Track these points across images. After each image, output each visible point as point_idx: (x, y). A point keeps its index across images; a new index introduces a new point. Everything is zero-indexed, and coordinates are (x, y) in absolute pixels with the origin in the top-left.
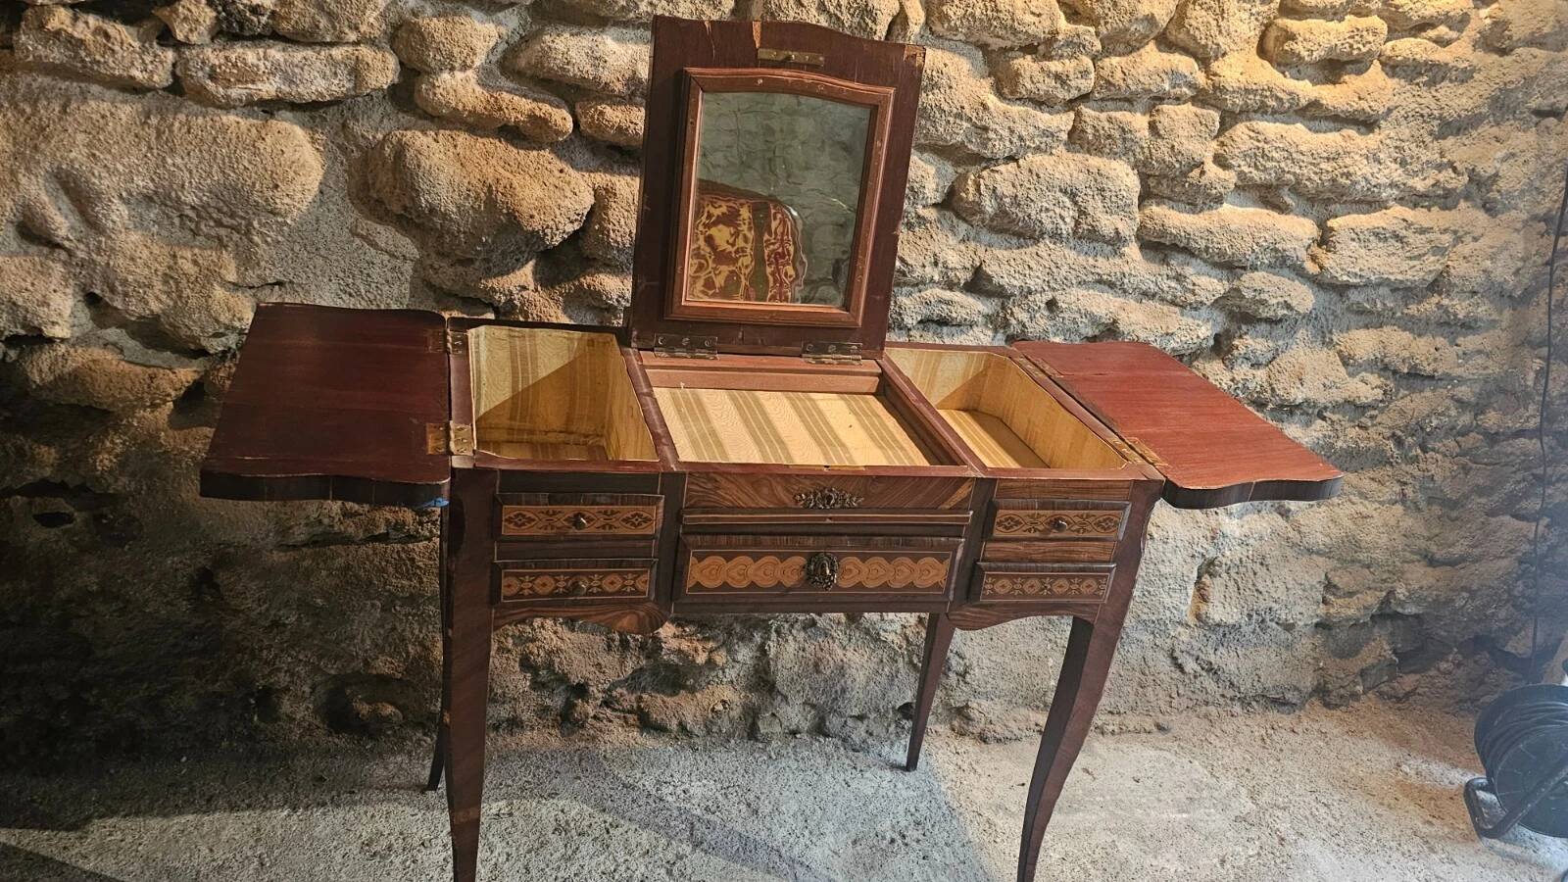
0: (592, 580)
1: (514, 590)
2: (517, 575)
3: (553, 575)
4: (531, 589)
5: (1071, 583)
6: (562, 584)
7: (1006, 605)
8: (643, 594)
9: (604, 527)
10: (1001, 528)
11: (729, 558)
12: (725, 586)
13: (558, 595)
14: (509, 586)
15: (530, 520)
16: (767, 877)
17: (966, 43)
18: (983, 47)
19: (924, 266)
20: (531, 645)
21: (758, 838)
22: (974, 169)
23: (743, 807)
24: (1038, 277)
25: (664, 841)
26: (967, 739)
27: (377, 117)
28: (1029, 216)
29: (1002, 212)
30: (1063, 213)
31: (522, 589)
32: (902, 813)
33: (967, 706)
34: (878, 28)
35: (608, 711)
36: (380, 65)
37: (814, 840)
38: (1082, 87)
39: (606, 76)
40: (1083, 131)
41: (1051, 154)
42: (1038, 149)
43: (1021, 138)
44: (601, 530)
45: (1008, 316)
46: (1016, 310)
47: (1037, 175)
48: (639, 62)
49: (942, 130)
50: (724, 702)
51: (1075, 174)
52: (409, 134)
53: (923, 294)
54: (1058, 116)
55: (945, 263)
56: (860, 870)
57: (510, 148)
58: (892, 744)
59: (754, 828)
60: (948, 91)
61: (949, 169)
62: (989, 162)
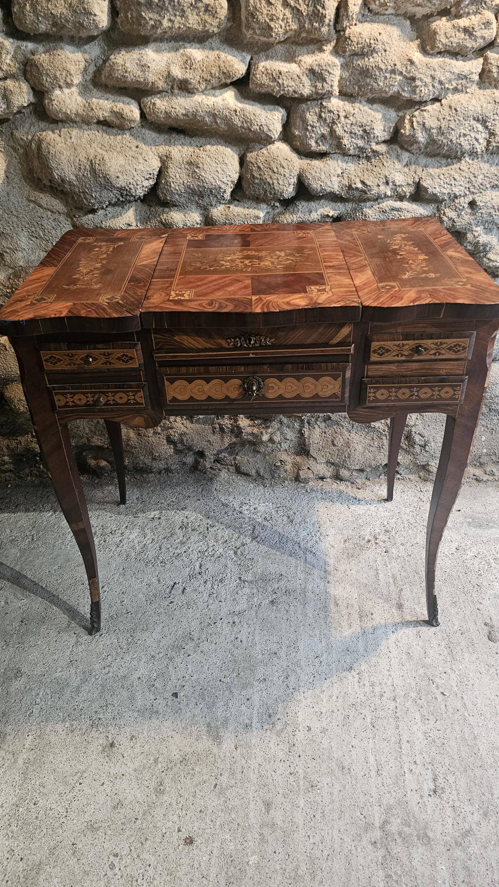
0: (108, 396)
1: (63, 403)
2: (63, 394)
3: (84, 394)
4: (73, 402)
5: (433, 391)
6: (90, 399)
7: (388, 407)
8: (142, 404)
9: (106, 363)
10: (376, 355)
11: (190, 381)
12: (191, 399)
13: (89, 405)
14: (59, 400)
15: (59, 360)
16: (290, 558)
17: (397, 15)
18: (412, 18)
19: (379, 186)
20: (170, 431)
21: (289, 536)
22: (408, 112)
23: (285, 518)
24: (461, 185)
25: (236, 535)
26: (429, 483)
27: (27, 126)
28: (451, 141)
29: (432, 141)
30: (477, 136)
31: (67, 402)
32: (378, 525)
33: (428, 465)
34: (327, 12)
35: (219, 465)
36: (18, 90)
37: (322, 538)
38: (486, 35)
39: (151, 78)
40: (490, 71)
41: (467, 92)
42: (456, 90)
43: (441, 83)
44: (105, 365)
45: (442, 216)
46: (447, 210)
47: (455, 109)
48: (172, 65)
49: (381, 84)
50: (281, 461)
51: (485, 105)
52: (44, 133)
53: (381, 205)
54: (470, 62)
55: (393, 182)
56: (345, 557)
57: (105, 135)
58: (381, 486)
59: (289, 531)
60: (384, 54)
61: (393, 114)
62: (422, 103)
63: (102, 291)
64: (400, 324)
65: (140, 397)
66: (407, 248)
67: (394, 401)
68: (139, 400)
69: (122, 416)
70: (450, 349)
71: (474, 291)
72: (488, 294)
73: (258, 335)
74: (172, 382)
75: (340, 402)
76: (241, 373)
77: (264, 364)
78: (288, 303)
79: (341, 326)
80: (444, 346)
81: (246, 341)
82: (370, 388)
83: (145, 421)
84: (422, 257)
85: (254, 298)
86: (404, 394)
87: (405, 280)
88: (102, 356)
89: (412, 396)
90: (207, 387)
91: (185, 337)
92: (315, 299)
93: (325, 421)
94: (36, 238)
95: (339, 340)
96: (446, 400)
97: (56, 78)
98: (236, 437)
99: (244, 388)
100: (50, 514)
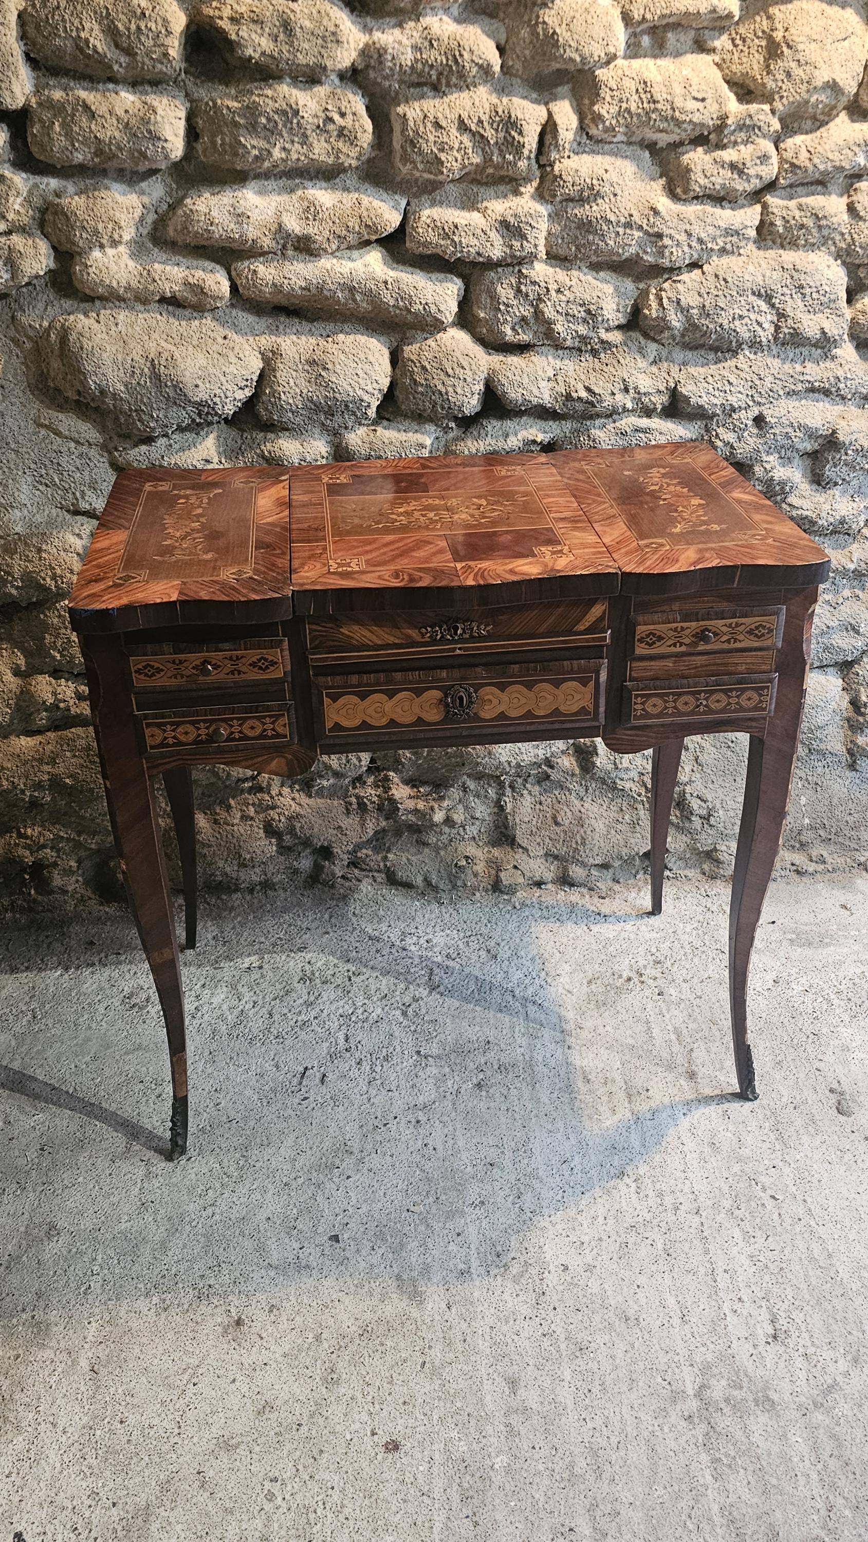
0: (232, 726)
1: (158, 740)
2: (159, 725)
3: (193, 723)
4: (174, 737)
5: (730, 697)
6: (203, 731)
7: (663, 726)
8: (285, 736)
9: (232, 673)
10: (643, 645)
11: (363, 696)
12: (364, 725)
13: (201, 742)
14: (153, 736)
15: (159, 670)
16: (499, 1015)
17: (630, 143)
18: (651, 147)
19: (613, 394)
20: (272, 812)
21: (494, 981)
22: (654, 283)
23: (483, 953)
24: (740, 392)
25: (402, 986)
26: (719, 882)
27: (41, 306)
28: (721, 325)
29: (692, 326)
30: (759, 318)
31: (165, 738)
32: (642, 953)
33: (715, 850)
34: (526, 140)
35: (356, 871)
36: (32, 251)
37: (549, 980)
38: (763, 174)
39: (252, 233)
40: (772, 224)
41: (740, 255)
42: (723, 251)
43: (700, 241)
44: (231, 676)
45: (713, 439)
46: (721, 430)
47: (724, 280)
48: (284, 214)
49: (611, 243)
50: (467, 858)
51: (768, 274)
52: (72, 318)
53: (617, 424)
54: (742, 211)
55: (635, 388)
56: (592, 1006)
57: (172, 320)
58: (639, 891)
59: (493, 972)
60: (613, 199)
61: (629, 286)
62: (672, 271)
63: (218, 563)
64: (677, 598)
65: (283, 725)
66: (672, 488)
67: (673, 715)
68: (280, 730)
69: (252, 759)
70: (750, 632)
71: (778, 547)
72: (799, 552)
73: (467, 621)
74: (335, 698)
75: (592, 720)
76: (442, 680)
77: (476, 665)
78: (512, 571)
79: (592, 603)
80: (741, 629)
81: (449, 630)
82: (637, 696)
83: (287, 764)
84: (696, 501)
85: (459, 566)
86: (686, 704)
87: (677, 534)
88: (227, 661)
89: (698, 706)
90: (389, 705)
91: (356, 628)
92: (550, 565)
93: (539, 783)
94: (47, 485)
95: (587, 624)
96: (749, 710)
97: (96, 232)
98: (387, 819)
99: (447, 705)
100: (59, 973)
